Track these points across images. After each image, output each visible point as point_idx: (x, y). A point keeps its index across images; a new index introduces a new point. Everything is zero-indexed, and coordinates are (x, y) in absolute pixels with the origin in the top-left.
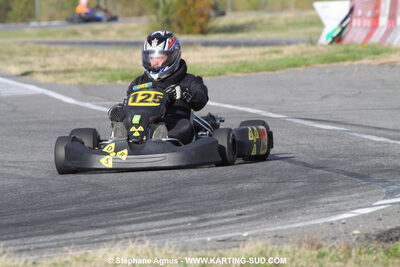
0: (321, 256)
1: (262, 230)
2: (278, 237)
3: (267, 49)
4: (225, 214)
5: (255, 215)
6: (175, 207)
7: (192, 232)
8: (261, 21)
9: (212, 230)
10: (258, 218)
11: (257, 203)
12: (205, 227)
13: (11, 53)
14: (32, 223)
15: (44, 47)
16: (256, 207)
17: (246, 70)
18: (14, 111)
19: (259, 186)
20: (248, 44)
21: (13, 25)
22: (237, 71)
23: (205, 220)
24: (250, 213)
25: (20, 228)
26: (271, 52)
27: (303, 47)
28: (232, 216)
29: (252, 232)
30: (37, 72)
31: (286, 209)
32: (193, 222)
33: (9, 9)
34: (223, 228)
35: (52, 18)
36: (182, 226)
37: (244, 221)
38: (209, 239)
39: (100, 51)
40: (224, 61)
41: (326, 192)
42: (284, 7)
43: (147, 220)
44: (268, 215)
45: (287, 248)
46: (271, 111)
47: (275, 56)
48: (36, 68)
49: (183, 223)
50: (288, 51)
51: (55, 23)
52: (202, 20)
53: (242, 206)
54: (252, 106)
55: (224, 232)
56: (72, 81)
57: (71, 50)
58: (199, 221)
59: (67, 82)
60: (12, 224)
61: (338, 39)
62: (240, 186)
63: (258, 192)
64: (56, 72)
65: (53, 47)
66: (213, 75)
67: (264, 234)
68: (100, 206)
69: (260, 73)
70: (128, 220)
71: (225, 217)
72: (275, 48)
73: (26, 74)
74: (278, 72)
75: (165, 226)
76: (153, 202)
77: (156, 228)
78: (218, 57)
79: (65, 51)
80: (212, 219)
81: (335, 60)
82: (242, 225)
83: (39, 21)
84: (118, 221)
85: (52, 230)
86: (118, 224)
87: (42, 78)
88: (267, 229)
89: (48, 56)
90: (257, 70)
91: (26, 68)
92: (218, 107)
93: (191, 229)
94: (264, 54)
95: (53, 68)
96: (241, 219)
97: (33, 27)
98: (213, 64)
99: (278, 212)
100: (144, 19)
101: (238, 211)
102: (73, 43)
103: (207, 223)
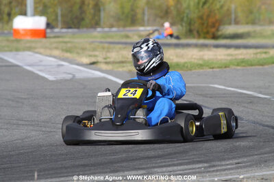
1: (253, 174)
2: (264, 180)
3: (259, 50)
4: (228, 163)
5: (248, 164)
6: (193, 157)
7: (205, 174)
8: (255, 31)
9: (218, 173)
10: (250, 166)
11: (250, 156)
12: (213, 171)
13: (84, 49)
15: (106, 45)
16: (249, 158)
17: (243, 64)
18: (84, 88)
19: (251, 144)
20: (246, 47)
21: (85, 30)
22: (238, 65)
23: (214, 166)
24: (245, 162)
25: (87, 168)
26: (261, 53)
28: (232, 164)
29: (246, 175)
30: (100, 62)
31: (269, 160)
32: (205, 168)
33: (83, 19)
34: (226, 172)
35: (112, 26)
36: (197, 170)
37: (241, 167)
38: (216, 179)
40: (229, 58)
42: (271, 23)
43: (174, 165)
44: (257, 164)
46: (261, 93)
47: (264, 56)
48: (100, 59)
49: (199, 168)
51: (114, 29)
52: (213, 30)
53: (239, 157)
54: (247, 89)
55: (227, 175)
56: (125, 69)
57: (124, 48)
58: (210, 167)
59: (120, 69)
60: (82, 165)
62: (238, 144)
63: (250, 148)
64: (114, 63)
65: (112, 46)
66: (221, 67)
67: (254, 177)
69: (253, 67)
70: (161, 164)
71: (227, 165)
72: (265, 50)
73: (93, 63)
74: (266, 67)
75: (186, 170)
76: (178, 153)
77: (180, 170)
78: (225, 55)
79: (120, 48)
80: (219, 166)
82: (239, 170)
83: (103, 28)
84: (154, 165)
85: (109, 170)
86: (154, 167)
87: (104, 67)
88: (256, 174)
89: (108, 51)
90: (252, 65)
91: (93, 60)
92: (225, 89)
93: (204, 172)
94: (256, 54)
95: (112, 60)
96: (239, 166)
97: (99, 32)
98: (221, 60)
101: (237, 161)
102: (126, 43)
103: (215, 169)
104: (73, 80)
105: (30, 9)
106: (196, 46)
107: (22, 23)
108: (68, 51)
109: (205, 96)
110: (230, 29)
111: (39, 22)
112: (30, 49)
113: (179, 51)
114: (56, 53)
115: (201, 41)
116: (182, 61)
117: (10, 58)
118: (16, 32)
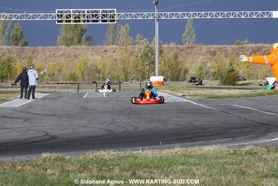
0: (269, 151)
1: (251, 143)
2: (256, 145)
3: (252, 90)
4: (241, 138)
5: (249, 138)
9: (237, 142)
11: (250, 135)
12: (235, 141)
13: (179, 90)
14: (185, 139)
15: (188, 88)
17: (246, 96)
18: (180, 106)
20: (247, 89)
22: (244, 97)
23: (235, 139)
26: (254, 91)
27: (263, 90)
28: (243, 138)
29: (249, 143)
32: (231, 140)
33: (179, 77)
39: (204, 89)
40: (240, 93)
41: (270, 132)
42: (257, 79)
43: (218, 139)
44: (253, 138)
45: (259, 148)
47: (255, 93)
48: (186, 94)
49: (228, 140)
50: (258, 91)
52: (234, 82)
53: (245, 136)
54: (248, 107)
55: (241, 143)
56: (197, 98)
57: (196, 89)
58: (233, 140)
59: (195, 98)
61: (273, 88)
63: (250, 131)
65: (191, 88)
66: (237, 98)
68: (204, 134)
70: (213, 139)
74: (256, 97)
76: (220, 134)
78: (238, 92)
79: (194, 90)
80: (237, 139)
81: (272, 94)
84: (210, 139)
87: (188, 97)
88: (253, 143)
89: (190, 91)
90: (250, 97)
91: (183, 94)
92: (239, 107)
93: (231, 142)
94: (251, 92)
95: (191, 94)
96: (246, 140)
98: (237, 94)
99: (256, 138)
100: (218, 81)
104: (175, 103)
105: (157, 74)
106: (226, 88)
107: (154, 79)
108: (173, 90)
109: (233, 110)
110: (240, 82)
111: (161, 79)
113: (219, 90)
114: (168, 91)
115: (229, 86)
116: (220, 95)
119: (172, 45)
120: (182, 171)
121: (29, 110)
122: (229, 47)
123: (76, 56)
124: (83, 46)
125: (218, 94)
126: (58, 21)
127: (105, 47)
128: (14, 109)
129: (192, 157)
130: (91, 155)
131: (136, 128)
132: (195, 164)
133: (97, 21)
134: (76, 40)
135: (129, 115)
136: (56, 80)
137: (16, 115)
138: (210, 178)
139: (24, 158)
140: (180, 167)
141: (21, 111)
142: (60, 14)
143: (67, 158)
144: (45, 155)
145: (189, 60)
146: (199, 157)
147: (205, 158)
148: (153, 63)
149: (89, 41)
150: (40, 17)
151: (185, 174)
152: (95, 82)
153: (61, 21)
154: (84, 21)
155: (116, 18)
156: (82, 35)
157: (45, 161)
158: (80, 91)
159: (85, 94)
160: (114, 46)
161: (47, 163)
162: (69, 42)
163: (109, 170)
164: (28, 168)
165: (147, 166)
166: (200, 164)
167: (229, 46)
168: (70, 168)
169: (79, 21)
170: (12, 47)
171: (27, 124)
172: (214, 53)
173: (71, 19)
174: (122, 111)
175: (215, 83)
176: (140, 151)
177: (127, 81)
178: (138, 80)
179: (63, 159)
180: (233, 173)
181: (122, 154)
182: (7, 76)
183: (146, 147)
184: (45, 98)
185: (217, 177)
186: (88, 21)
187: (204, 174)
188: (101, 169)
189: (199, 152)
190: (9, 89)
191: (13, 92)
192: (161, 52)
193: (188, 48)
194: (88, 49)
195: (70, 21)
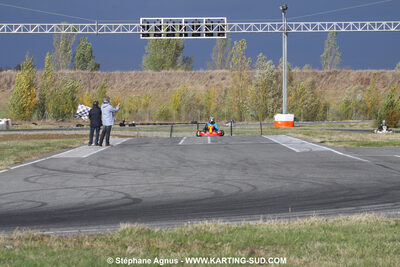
104: (311, 152)
105: (284, 109)
107: (280, 118)
108: (308, 134)
109: (395, 162)
111: (290, 117)
112: (284, 133)
114: (300, 136)
116: (376, 141)
117: (273, 139)
118: (276, 122)
119: (306, 69)
120: (321, 250)
121: (101, 162)
122: (389, 73)
123: (168, 85)
124: (180, 71)
125: (372, 140)
126: (144, 35)
127: (211, 72)
128: (80, 161)
129: (336, 230)
130: (189, 226)
131: (255, 188)
132: (340, 240)
133: (199, 35)
134: (169, 61)
135: (244, 169)
136: (140, 118)
137: (82, 169)
138: (362, 260)
139: (93, 230)
140: (318, 244)
141: (90, 164)
142: (146, 25)
143: (157, 230)
144: (124, 226)
145: (331, 91)
146: (345, 230)
147: (354, 232)
148: (280, 94)
149: (188, 63)
150: (117, 28)
151: (325, 254)
152: (196, 123)
153: (148, 35)
154: (181, 35)
155: (226, 31)
156: (177, 55)
157: (124, 236)
158: (174, 135)
159: (182, 138)
160: (224, 71)
161: (127, 238)
162: (159, 65)
163: (216, 248)
164: (99, 244)
165: (270, 243)
166: (346, 240)
167: (388, 71)
168: (161, 245)
169: (173, 35)
170: (77, 71)
171: (98, 182)
172: (367, 82)
173: (162, 31)
174: (235, 165)
175: (368, 124)
176: (261, 222)
177: (241, 121)
178: (257, 119)
179: (149, 232)
180: (395, 253)
181: (234, 225)
182: (69, 113)
183: (269, 216)
184: (123, 145)
185: (372, 259)
186: (186, 35)
187: (353, 255)
188: (204, 247)
189: (345, 224)
190: (73, 132)
191: (78, 136)
192: (290, 79)
193: (330, 74)
194: (185, 75)
195: (160, 35)
